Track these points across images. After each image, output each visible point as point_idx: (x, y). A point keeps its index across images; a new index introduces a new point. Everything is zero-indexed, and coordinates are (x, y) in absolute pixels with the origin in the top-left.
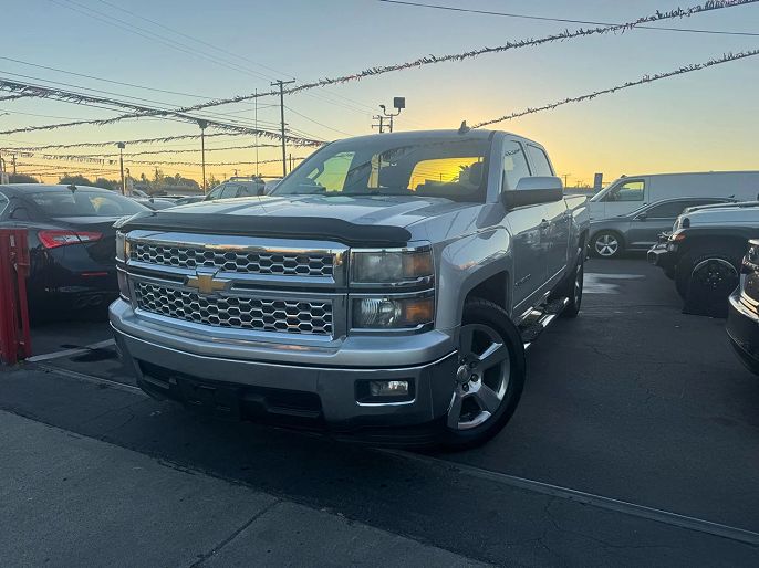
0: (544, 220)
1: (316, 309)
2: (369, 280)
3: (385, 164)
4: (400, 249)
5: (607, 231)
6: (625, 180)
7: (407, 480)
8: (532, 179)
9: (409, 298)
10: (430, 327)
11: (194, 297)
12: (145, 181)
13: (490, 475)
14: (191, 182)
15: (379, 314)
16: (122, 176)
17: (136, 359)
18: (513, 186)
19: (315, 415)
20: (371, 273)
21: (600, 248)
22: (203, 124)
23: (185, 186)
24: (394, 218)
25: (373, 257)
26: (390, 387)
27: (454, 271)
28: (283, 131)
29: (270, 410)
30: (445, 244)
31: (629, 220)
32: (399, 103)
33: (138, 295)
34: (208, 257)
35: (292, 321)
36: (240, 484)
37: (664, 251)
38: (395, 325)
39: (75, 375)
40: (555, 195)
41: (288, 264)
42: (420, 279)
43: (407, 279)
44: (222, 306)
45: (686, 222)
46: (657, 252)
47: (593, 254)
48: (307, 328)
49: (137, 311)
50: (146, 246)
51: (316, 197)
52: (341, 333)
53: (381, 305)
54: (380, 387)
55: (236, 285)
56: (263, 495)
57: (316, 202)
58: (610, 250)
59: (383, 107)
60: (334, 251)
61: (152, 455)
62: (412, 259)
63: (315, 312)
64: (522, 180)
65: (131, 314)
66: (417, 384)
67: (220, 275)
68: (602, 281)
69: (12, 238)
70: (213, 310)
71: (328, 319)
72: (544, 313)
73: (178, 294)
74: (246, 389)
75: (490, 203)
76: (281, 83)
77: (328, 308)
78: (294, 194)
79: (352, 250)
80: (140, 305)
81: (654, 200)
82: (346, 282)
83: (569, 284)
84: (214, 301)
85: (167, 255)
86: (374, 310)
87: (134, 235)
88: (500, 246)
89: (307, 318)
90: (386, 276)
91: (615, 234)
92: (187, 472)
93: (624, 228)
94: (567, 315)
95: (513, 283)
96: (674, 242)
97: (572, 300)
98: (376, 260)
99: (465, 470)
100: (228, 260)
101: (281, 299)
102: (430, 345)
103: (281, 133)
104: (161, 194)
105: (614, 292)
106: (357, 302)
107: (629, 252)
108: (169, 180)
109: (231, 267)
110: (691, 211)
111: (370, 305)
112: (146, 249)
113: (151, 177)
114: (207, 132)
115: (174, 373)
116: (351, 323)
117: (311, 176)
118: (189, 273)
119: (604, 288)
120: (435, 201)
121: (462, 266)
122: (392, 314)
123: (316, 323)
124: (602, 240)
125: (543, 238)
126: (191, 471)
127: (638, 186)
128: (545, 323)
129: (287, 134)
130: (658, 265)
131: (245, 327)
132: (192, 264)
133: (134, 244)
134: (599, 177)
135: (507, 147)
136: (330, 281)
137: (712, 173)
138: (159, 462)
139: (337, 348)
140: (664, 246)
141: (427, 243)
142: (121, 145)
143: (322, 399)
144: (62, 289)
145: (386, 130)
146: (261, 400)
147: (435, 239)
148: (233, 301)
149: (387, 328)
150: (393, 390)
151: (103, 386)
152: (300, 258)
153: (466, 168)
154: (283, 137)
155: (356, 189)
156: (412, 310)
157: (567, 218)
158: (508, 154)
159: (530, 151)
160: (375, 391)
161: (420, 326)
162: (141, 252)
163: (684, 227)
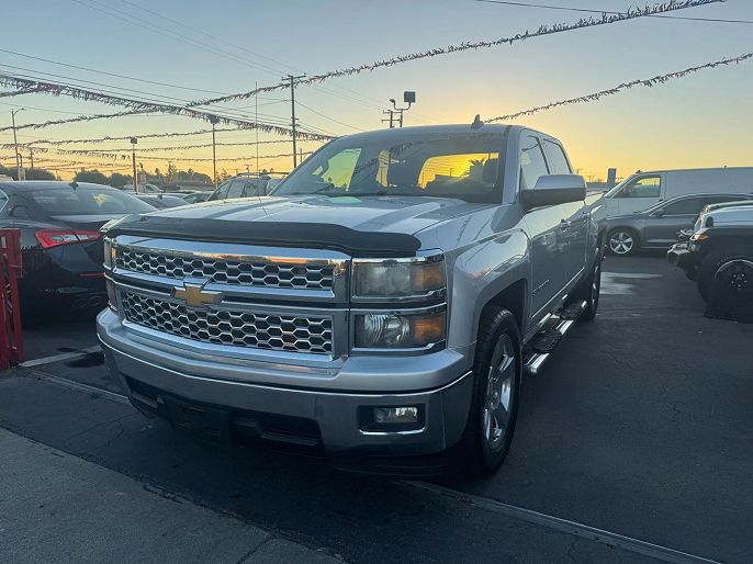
0: (563, 221)
1: (315, 326)
2: (372, 293)
3: (393, 161)
4: (408, 260)
5: (623, 228)
6: (641, 176)
7: (413, 514)
8: (549, 178)
9: (419, 314)
10: (440, 346)
11: (182, 309)
12: (159, 176)
13: (505, 508)
14: (204, 177)
15: (385, 331)
16: (135, 171)
17: (123, 375)
18: (531, 185)
19: (312, 443)
20: (376, 286)
21: (615, 245)
22: (214, 119)
23: (196, 181)
24: (403, 222)
25: (377, 268)
26: (397, 413)
27: (467, 279)
28: (294, 126)
29: (264, 436)
30: (460, 252)
31: (646, 217)
32: (410, 97)
33: (126, 305)
34: (197, 266)
35: (287, 339)
36: (230, 516)
37: (687, 251)
38: (403, 344)
39: (67, 383)
40: (578, 194)
41: (283, 275)
42: (431, 293)
43: (416, 293)
44: (213, 320)
45: (709, 222)
46: (678, 253)
47: (609, 253)
48: (304, 346)
49: (125, 322)
50: (133, 252)
51: (321, 198)
52: (342, 351)
53: (387, 321)
54: (386, 414)
55: (227, 298)
56: (254, 530)
57: (319, 203)
58: (624, 247)
59: (393, 101)
60: (334, 261)
61: (137, 478)
62: (421, 270)
63: (313, 329)
64: (541, 178)
65: (118, 325)
66: (427, 411)
67: (208, 287)
68: (618, 280)
69: (3, 239)
70: (203, 325)
71: (328, 336)
72: (561, 318)
73: (166, 306)
74: (236, 413)
75: (506, 204)
76: (292, 78)
77: (327, 324)
78: (296, 194)
79: (354, 260)
80: (127, 316)
81: (671, 196)
82: (348, 295)
83: (586, 288)
84: (203, 315)
85: (154, 264)
86: (379, 327)
87: (122, 240)
88: (516, 250)
89: (304, 334)
90: (392, 289)
91: (631, 231)
92: (173, 499)
93: (640, 225)
94: (584, 319)
95: (531, 290)
96: (696, 242)
97: (589, 303)
98: (381, 271)
99: (478, 502)
100: (217, 270)
101: (275, 314)
102: (442, 367)
103: (291, 128)
104: (174, 188)
105: (630, 293)
106: (359, 319)
107: (646, 249)
108: (182, 174)
109: (222, 278)
110: (712, 209)
111: (374, 322)
112: (133, 256)
113: (164, 172)
114: (217, 126)
115: (162, 392)
116: (353, 340)
117: (317, 173)
118: (176, 283)
119: (621, 288)
120: (448, 202)
121: (476, 273)
122: (399, 331)
123: (314, 341)
124: (617, 238)
125: (559, 239)
126: (178, 499)
127: (655, 182)
128: (563, 330)
129: (297, 129)
130: (678, 266)
131: (237, 344)
132: (179, 273)
133: (121, 250)
134: (612, 173)
135: (524, 142)
136: (330, 295)
137: (725, 168)
138: (145, 488)
139: (338, 369)
140: (685, 245)
141: (439, 252)
142: (134, 141)
143: (321, 426)
144: (61, 290)
145: (397, 125)
146: (253, 424)
147: (448, 246)
148: (224, 316)
149: (392, 347)
150: (401, 416)
151: (95, 396)
152: (297, 269)
153: (477, 163)
154: (294, 131)
155: (363, 188)
156: (422, 327)
157: (586, 217)
158: (524, 150)
159: (547, 146)
160: (380, 418)
161: (430, 345)
162: (127, 259)
163: (707, 225)
